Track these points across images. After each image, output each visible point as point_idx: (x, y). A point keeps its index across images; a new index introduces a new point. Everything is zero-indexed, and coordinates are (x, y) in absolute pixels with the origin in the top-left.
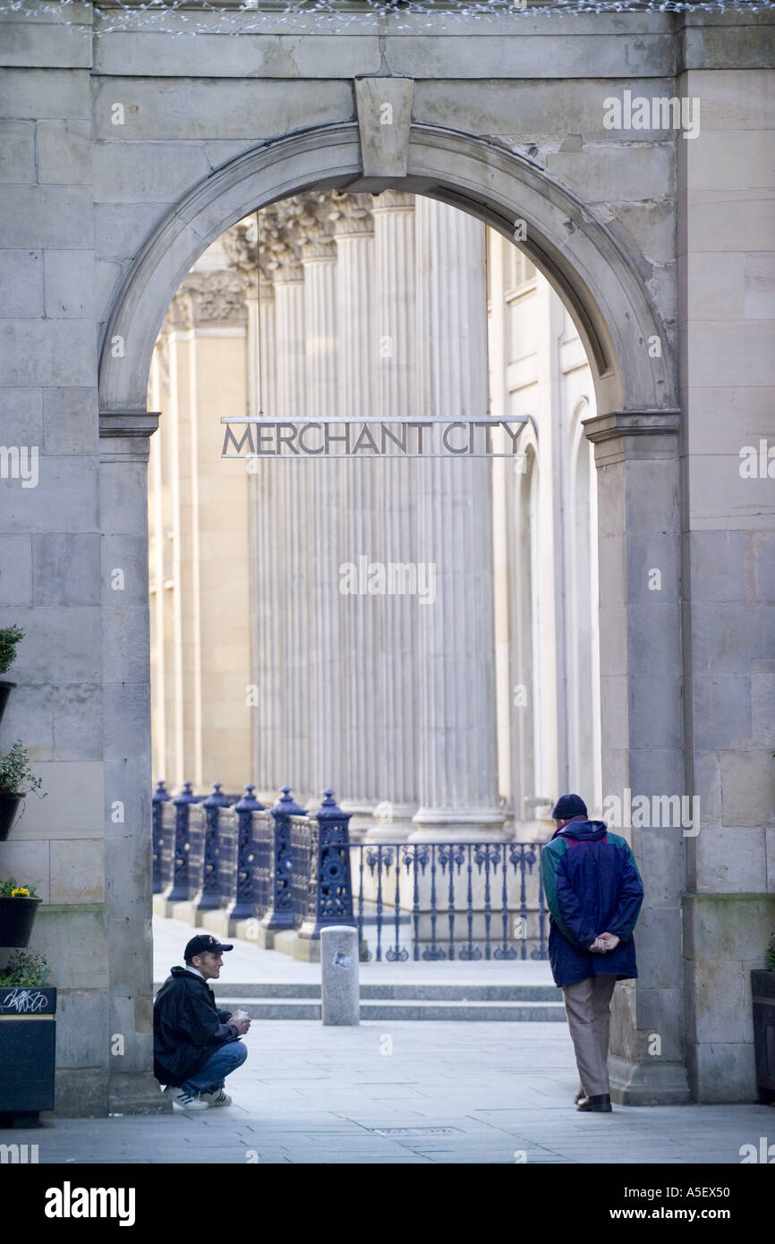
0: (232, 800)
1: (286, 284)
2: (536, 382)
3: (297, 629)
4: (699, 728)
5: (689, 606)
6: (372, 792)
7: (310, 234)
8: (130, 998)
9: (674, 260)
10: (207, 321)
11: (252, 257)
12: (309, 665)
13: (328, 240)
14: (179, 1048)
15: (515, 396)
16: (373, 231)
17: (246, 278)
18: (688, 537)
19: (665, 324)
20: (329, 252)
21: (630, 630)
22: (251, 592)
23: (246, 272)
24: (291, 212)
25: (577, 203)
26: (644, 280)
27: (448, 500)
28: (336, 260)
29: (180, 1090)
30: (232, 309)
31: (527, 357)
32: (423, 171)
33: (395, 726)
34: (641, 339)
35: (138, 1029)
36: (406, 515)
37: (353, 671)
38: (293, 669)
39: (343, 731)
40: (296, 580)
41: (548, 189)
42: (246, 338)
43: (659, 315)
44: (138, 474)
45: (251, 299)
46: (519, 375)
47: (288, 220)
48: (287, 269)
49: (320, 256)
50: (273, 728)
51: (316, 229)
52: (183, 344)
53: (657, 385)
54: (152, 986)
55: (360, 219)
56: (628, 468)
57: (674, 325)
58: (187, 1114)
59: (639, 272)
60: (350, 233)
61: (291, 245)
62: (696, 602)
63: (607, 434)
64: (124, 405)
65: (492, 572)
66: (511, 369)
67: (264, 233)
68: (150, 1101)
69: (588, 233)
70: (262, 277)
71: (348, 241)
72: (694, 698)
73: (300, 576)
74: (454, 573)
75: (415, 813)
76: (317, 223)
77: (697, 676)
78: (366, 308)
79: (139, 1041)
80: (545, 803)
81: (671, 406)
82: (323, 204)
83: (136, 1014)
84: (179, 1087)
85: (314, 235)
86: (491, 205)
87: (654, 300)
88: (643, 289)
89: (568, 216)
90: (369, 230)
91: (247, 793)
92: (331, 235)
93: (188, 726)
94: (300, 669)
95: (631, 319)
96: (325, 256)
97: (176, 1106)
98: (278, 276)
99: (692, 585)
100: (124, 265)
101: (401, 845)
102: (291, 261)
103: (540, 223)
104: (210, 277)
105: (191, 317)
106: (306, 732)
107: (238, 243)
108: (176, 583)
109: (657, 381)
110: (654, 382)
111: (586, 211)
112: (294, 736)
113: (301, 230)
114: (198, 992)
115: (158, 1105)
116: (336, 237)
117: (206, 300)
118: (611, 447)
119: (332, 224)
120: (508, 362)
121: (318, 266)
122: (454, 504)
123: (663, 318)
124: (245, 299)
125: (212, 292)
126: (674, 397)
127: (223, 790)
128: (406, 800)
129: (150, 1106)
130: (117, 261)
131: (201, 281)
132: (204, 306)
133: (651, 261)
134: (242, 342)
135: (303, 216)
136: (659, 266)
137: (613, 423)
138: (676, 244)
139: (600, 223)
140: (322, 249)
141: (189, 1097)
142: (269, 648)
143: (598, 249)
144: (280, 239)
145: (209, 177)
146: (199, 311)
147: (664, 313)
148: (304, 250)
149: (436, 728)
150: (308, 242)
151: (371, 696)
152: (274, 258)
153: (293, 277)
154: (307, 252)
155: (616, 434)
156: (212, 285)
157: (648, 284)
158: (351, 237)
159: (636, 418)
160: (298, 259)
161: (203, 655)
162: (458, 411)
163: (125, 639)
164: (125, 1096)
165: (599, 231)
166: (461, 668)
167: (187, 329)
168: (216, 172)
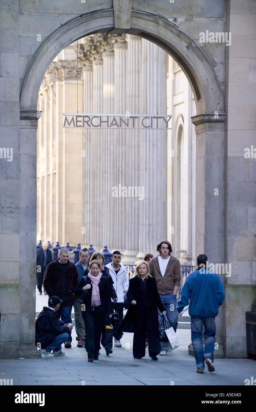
0: (73, 249)
1: (97, 65)
2: (183, 102)
3: (98, 189)
4: (229, 226)
5: (227, 183)
6: (123, 246)
7: (105, 48)
8: (27, 317)
9: (225, 60)
10: (69, 78)
11: (85, 55)
12: (102, 201)
13: (112, 50)
14: (45, 335)
15: (176, 107)
16: (127, 47)
17: (83, 63)
18: (227, 159)
19: (221, 83)
20: (112, 54)
21: (206, 191)
22: (83, 175)
23: (83, 61)
24: (99, 39)
25: (191, 39)
26: (213, 67)
27: (151, 144)
28: (114, 57)
29: (45, 350)
30: (78, 74)
31: (180, 93)
32: (136, 27)
33: (131, 223)
34: (212, 88)
35: (30, 328)
36: (136, 149)
37: (117, 204)
38: (97, 202)
39: (113, 225)
40: (98, 171)
41: (180, 34)
42: (83, 85)
43: (219, 80)
44: (34, 133)
45: (85, 70)
46: (178, 100)
47: (97, 42)
48: (97, 60)
49: (109, 55)
50: (90, 223)
51: (107, 46)
52: (61, 86)
53: (217, 105)
54: (35, 313)
55: (123, 42)
56: (206, 134)
57: (224, 83)
58: (47, 359)
59: (212, 64)
60: (119, 47)
61: (99, 51)
62: (229, 182)
63: (200, 122)
64: (29, 108)
65: (166, 170)
66: (175, 97)
67: (89, 47)
68: (33, 354)
69: (194, 50)
70: (89, 62)
71: (118, 50)
72: (228, 216)
73: (100, 170)
74: (153, 170)
75: (137, 255)
76: (108, 44)
77: (229, 208)
78: (124, 74)
79: (30, 333)
80: (183, 252)
81: (222, 113)
82: (110, 37)
83: (29, 323)
84: (44, 349)
85: (107, 48)
86: (160, 39)
87: (217, 74)
88: (213, 71)
89: (187, 44)
90: (126, 46)
91: (78, 246)
92: (113, 48)
93: (60, 222)
94: (99, 202)
95: (209, 81)
96: (111, 55)
97: (43, 355)
98: (94, 62)
99: (228, 176)
100: (29, 58)
101: (131, 265)
102: (99, 57)
103: (177, 46)
104: (71, 62)
105: (63, 76)
106: (101, 225)
107: (80, 50)
108: (57, 171)
109: (217, 103)
110: (216, 103)
111: (194, 42)
112: (96, 226)
113: (102, 46)
114: (52, 315)
115: (37, 355)
116: (114, 49)
117: (69, 70)
118: (201, 126)
119: (113, 44)
120: (174, 95)
121: (108, 59)
122: (153, 145)
123: (220, 81)
124: (83, 70)
125: (71, 68)
126: (223, 109)
127: (69, 245)
128: (135, 250)
129: (34, 355)
130: (27, 57)
131: (67, 64)
132: (68, 72)
133: (216, 60)
134: (82, 85)
135: (103, 41)
136: (219, 62)
137: (202, 118)
138: (225, 55)
139: (199, 47)
140: (109, 53)
141: (48, 353)
142: (89, 195)
143: (197, 56)
144: (95, 49)
145: (60, 27)
146: (67, 74)
147: (221, 79)
148: (103, 53)
149: (145, 224)
150: (105, 50)
151: (123, 213)
152: (93, 56)
153: (99, 63)
154: (104, 54)
155: (202, 122)
156: (71, 65)
157: (215, 69)
158: (119, 49)
159: (210, 116)
160: (101, 57)
161: (66, 197)
162: (155, 113)
163: (28, 191)
164: (25, 352)
165: (198, 49)
166: (155, 203)
167: (62, 81)
168: (63, 26)
